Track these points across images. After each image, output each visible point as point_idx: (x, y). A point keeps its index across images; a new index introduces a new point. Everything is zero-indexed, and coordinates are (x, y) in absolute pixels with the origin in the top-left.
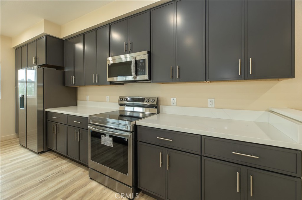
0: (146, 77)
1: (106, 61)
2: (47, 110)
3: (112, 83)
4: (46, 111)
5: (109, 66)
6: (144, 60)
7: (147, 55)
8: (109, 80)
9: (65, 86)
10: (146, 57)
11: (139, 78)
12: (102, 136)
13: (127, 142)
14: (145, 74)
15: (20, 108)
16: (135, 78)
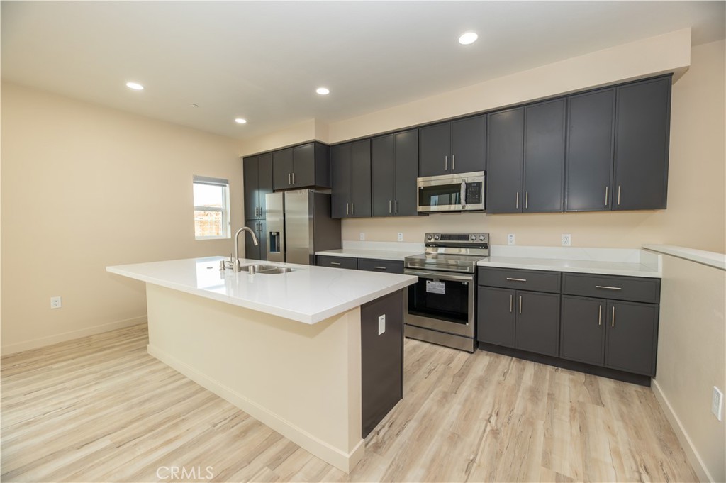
0: (481, 206)
1: (416, 183)
2: (317, 253)
3: (421, 214)
4: (317, 256)
5: (420, 190)
6: (479, 184)
7: (483, 177)
8: (420, 209)
9: (333, 217)
10: (482, 179)
11: (469, 207)
12: (427, 281)
13: (467, 286)
14: (479, 202)
15: (271, 251)
16: (463, 207)
